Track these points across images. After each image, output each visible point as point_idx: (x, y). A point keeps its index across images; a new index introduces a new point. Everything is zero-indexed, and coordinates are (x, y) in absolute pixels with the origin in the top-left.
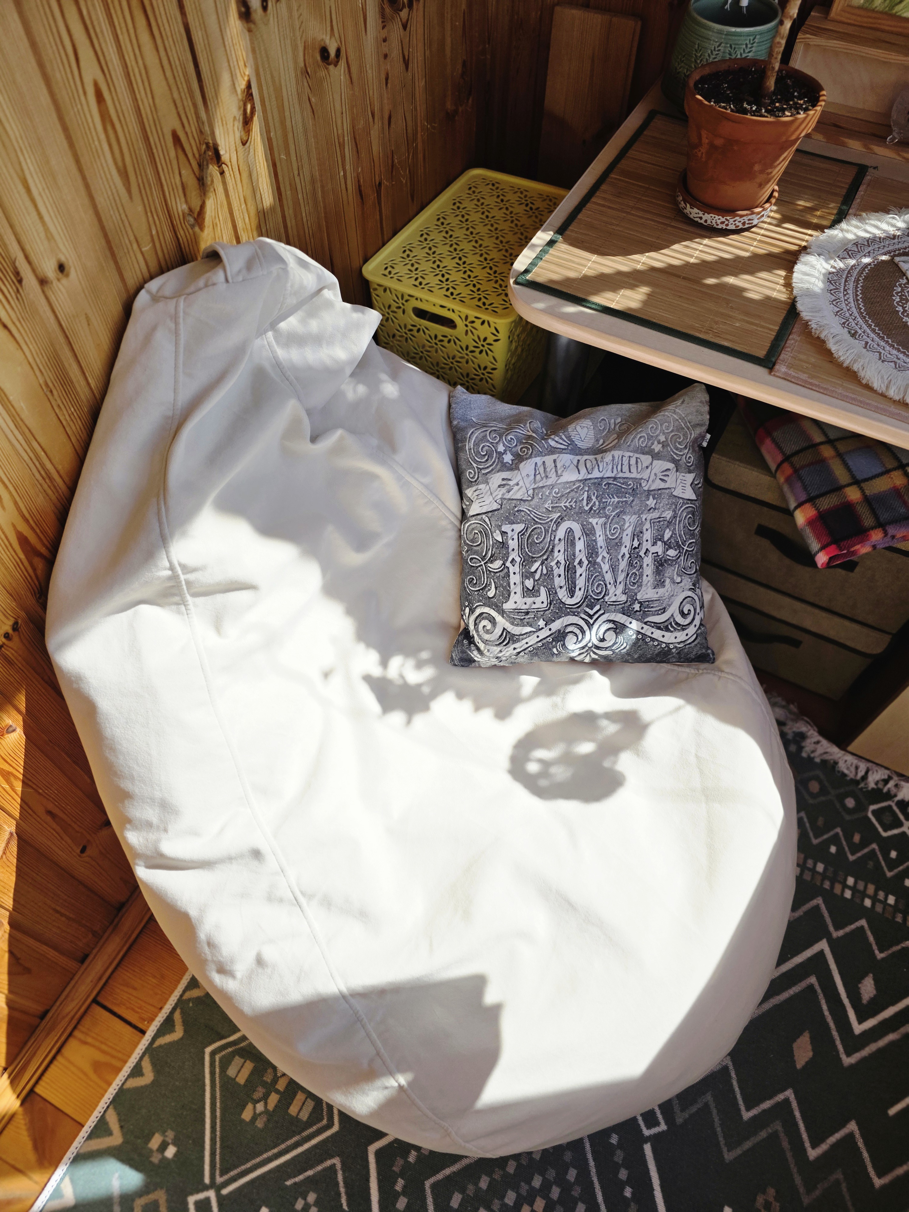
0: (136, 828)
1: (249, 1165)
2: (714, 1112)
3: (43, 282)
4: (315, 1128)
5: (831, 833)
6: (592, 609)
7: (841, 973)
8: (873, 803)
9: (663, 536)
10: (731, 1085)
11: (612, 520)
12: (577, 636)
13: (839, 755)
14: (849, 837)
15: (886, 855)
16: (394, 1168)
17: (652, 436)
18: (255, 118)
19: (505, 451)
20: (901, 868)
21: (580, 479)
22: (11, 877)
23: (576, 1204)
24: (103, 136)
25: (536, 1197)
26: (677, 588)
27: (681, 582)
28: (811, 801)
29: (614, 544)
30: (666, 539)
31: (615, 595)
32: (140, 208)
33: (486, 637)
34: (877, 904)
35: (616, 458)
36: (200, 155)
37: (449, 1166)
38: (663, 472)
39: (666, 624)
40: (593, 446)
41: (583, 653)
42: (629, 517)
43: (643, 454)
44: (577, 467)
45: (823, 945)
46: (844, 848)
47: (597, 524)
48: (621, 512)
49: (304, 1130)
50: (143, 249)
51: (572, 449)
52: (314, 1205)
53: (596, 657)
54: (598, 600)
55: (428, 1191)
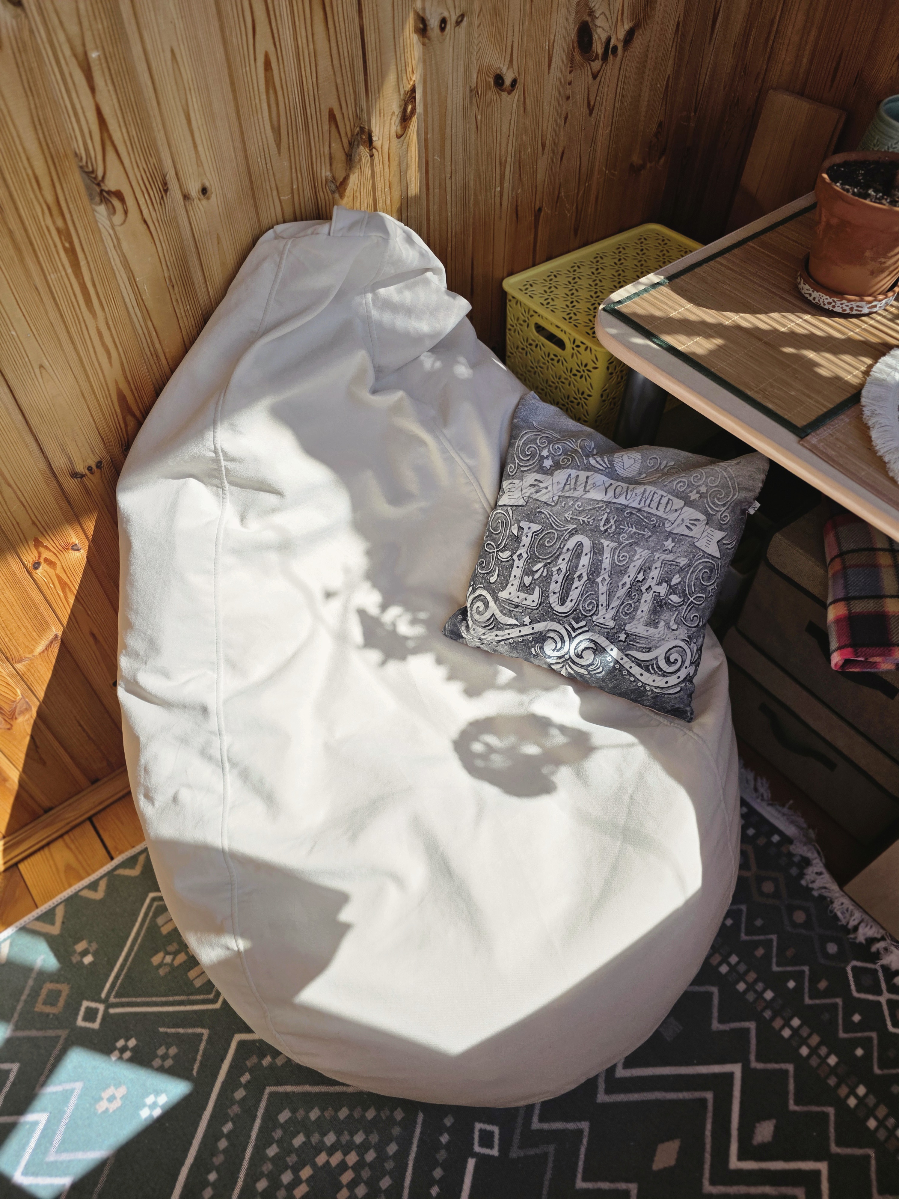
0: (128, 655)
1: (139, 1000)
2: (550, 1165)
3: (186, 197)
4: (201, 997)
5: (797, 968)
6: (577, 623)
7: (742, 1103)
8: (857, 959)
9: (671, 579)
10: (578, 1150)
11: (624, 547)
12: (556, 642)
13: (837, 895)
14: (814, 980)
15: (848, 1016)
16: (247, 1062)
17: (693, 485)
18: (415, 119)
19: (548, 456)
20: (859, 1035)
21: (604, 500)
22: (48, 673)
23: (385, 1176)
24: (264, 97)
25: (352, 1150)
26: (670, 635)
27: (677, 630)
28: (789, 929)
29: (618, 571)
30: (673, 583)
31: (604, 618)
32: (286, 164)
33: (477, 617)
34: (815, 1056)
35: (648, 493)
36: (352, 135)
37: (292, 1085)
38: (692, 520)
39: (647, 664)
40: (633, 477)
41: (559, 663)
42: (641, 550)
43: (678, 497)
44: (606, 489)
45: (736, 1069)
46: (803, 989)
47: (608, 546)
48: (635, 543)
49: (192, 994)
50: (282, 198)
51: (609, 472)
52: (172, 1058)
53: (572, 672)
54: (586, 616)
55: (265, 1096)
